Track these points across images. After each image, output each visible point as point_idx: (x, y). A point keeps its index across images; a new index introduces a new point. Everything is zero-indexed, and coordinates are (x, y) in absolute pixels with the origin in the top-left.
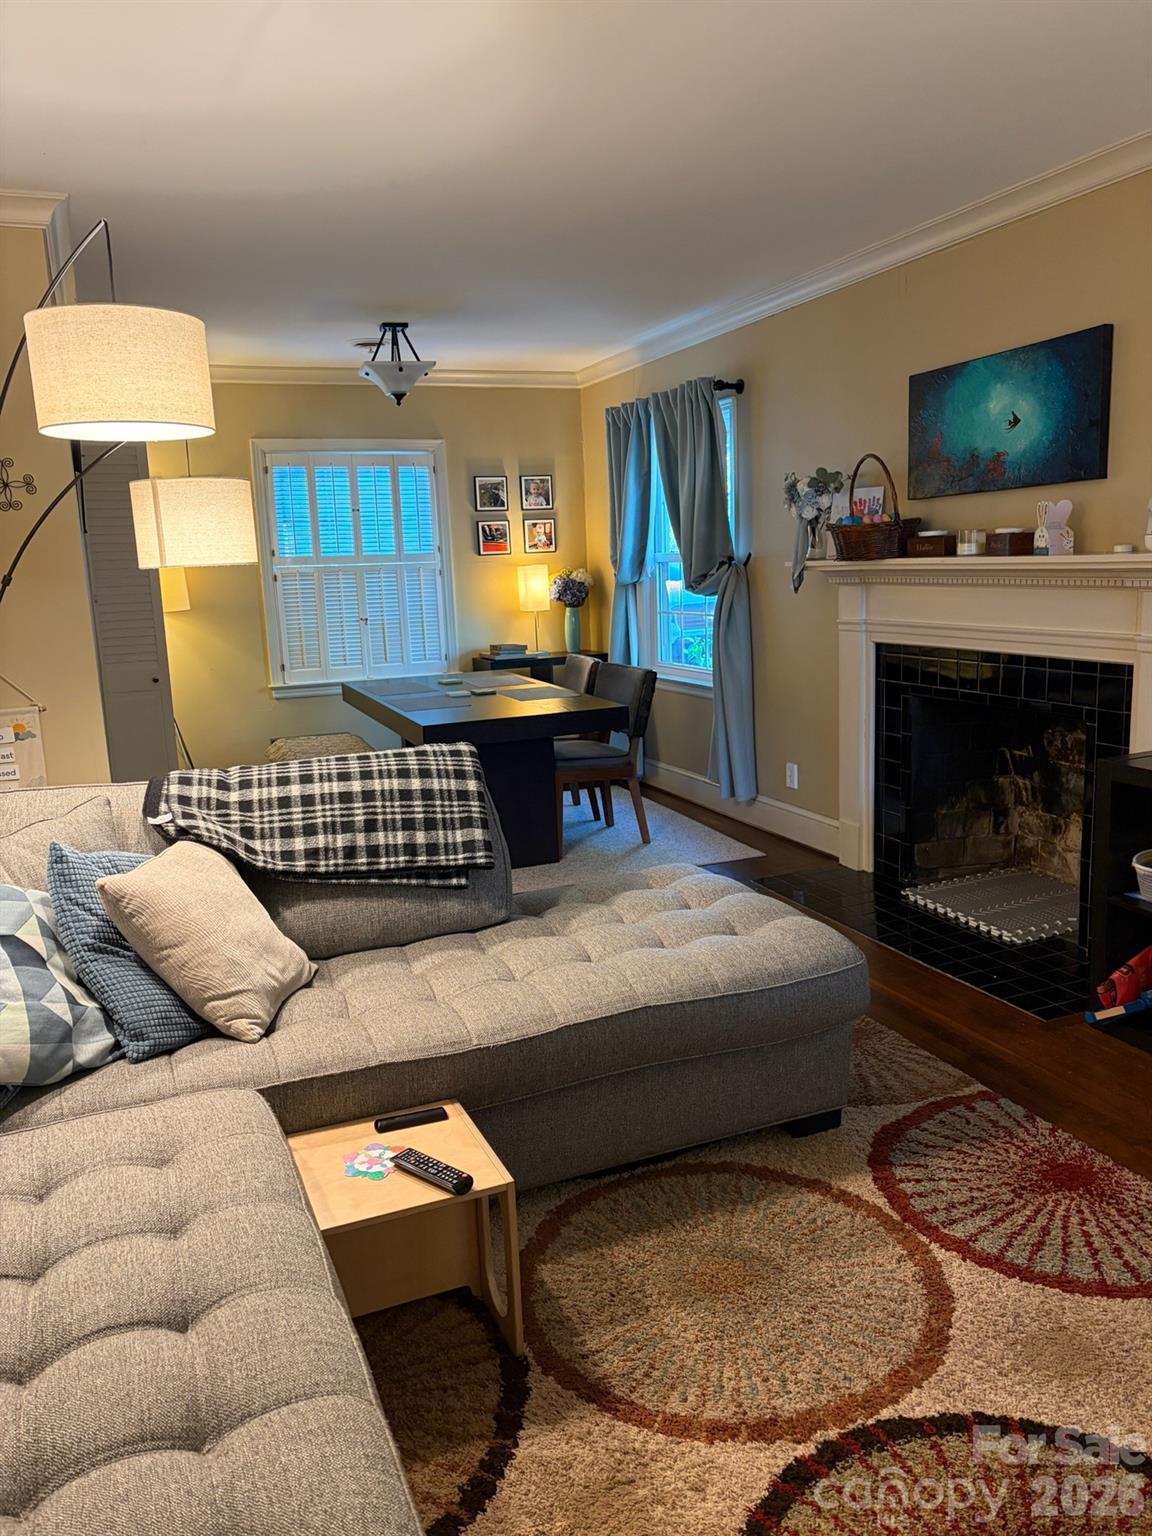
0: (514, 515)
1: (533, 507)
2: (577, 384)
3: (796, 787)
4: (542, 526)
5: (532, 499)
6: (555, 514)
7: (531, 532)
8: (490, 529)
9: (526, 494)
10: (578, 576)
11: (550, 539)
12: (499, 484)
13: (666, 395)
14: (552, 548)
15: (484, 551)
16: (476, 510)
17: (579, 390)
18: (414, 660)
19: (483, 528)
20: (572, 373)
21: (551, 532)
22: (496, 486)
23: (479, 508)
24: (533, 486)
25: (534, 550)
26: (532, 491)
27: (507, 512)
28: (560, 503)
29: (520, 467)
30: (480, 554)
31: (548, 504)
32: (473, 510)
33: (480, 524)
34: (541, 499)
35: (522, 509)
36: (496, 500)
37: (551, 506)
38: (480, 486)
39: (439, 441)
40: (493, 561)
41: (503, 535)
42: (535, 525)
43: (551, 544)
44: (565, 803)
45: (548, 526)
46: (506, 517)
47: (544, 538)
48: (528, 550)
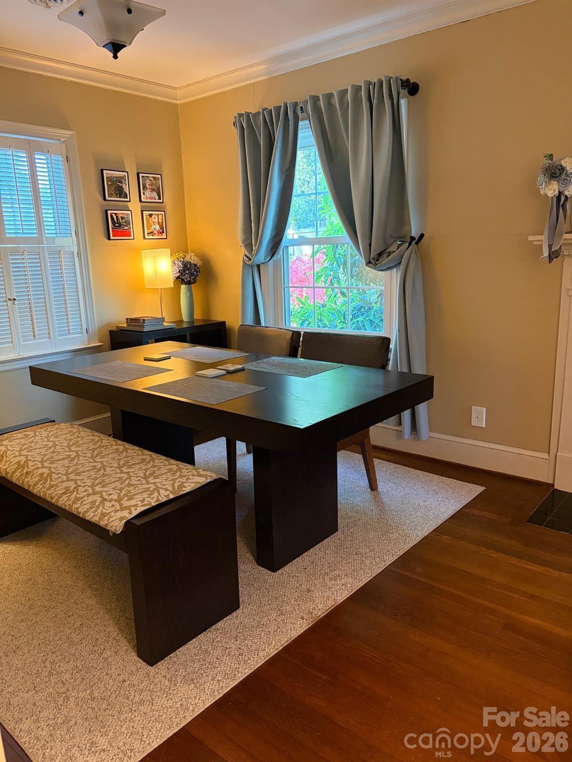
0: (135, 206)
1: (149, 200)
2: (177, 99)
3: (484, 426)
4: (156, 217)
5: (148, 193)
6: (164, 207)
7: (148, 222)
8: (117, 217)
9: (143, 189)
10: (192, 258)
11: (162, 228)
12: (122, 177)
13: (329, 96)
14: (164, 236)
15: (113, 236)
16: (105, 199)
17: (177, 105)
18: (60, 335)
19: (111, 216)
20: (174, 88)
21: (162, 222)
22: (120, 180)
23: (107, 198)
24: (148, 182)
25: (151, 237)
26: (148, 187)
27: (129, 203)
28: (167, 197)
29: (137, 165)
30: (109, 239)
31: (160, 199)
32: (101, 199)
33: (109, 212)
34: (155, 194)
35: (141, 201)
36: (121, 193)
37: (161, 201)
38: (107, 177)
39: (70, 133)
40: (119, 244)
41: (128, 223)
42: (151, 215)
43: (163, 232)
44: (238, 452)
45: (160, 217)
46: (127, 206)
47: (158, 227)
48: (146, 237)
